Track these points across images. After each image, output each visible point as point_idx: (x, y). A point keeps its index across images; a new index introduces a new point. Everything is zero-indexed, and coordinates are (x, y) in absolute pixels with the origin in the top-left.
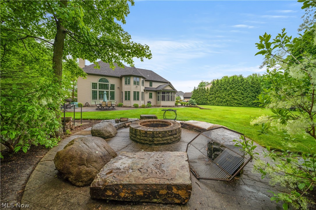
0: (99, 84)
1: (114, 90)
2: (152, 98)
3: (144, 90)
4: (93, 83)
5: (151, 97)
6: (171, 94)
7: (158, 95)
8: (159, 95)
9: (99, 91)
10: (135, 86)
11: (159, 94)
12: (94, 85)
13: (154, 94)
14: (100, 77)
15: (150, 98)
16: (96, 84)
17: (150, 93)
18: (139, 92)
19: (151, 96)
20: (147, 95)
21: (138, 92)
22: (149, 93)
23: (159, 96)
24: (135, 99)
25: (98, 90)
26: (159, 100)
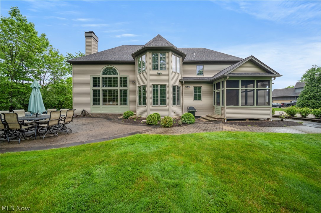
0: (103, 78)
1: (126, 86)
2: (200, 99)
3: (181, 82)
4: (94, 78)
5: (197, 95)
6: (257, 87)
7: (216, 91)
8: (220, 91)
9: (103, 90)
10: (155, 73)
11: (218, 88)
12: (96, 82)
13: (205, 90)
14: (104, 66)
15: (195, 99)
16: (99, 78)
17: (195, 88)
18: (165, 86)
19: (200, 95)
20: (188, 94)
21: (163, 87)
22: (192, 87)
23: (218, 93)
24: (155, 102)
25: (101, 88)
26: (218, 104)
